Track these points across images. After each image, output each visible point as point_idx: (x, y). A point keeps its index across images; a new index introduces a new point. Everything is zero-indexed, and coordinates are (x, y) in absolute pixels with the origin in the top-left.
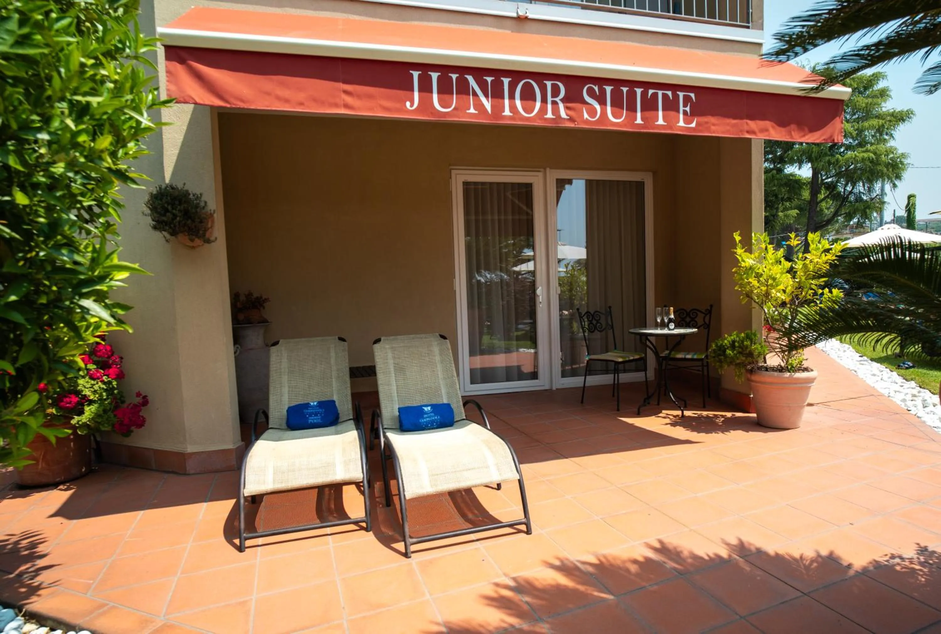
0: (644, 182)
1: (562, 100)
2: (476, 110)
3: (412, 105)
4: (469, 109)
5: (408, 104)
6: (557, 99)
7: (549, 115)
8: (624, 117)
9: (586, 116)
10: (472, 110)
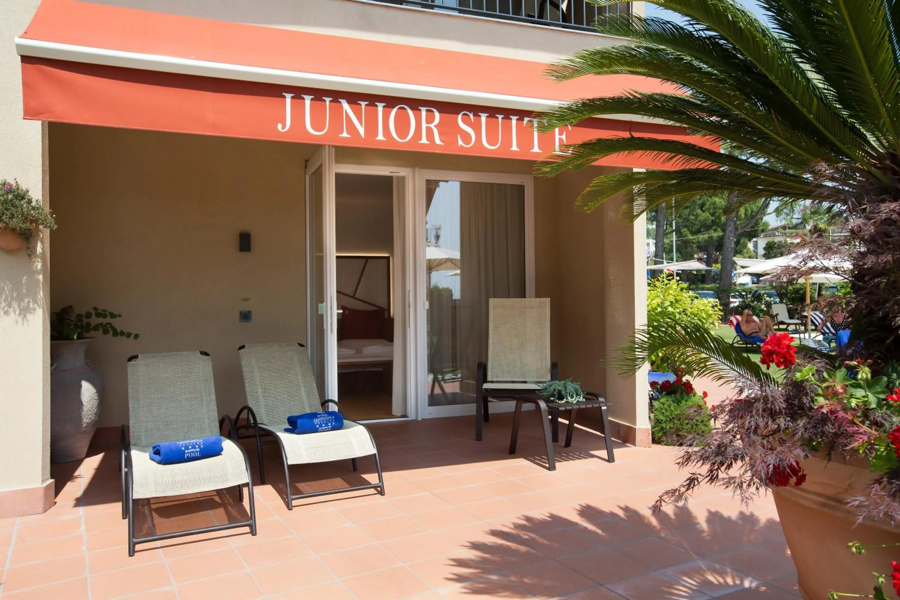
0: (524, 186)
1: (435, 126)
2: (348, 134)
3: (283, 128)
4: (342, 133)
5: (280, 126)
6: (432, 126)
7: (424, 140)
8: (498, 145)
9: (460, 142)
10: (345, 134)
